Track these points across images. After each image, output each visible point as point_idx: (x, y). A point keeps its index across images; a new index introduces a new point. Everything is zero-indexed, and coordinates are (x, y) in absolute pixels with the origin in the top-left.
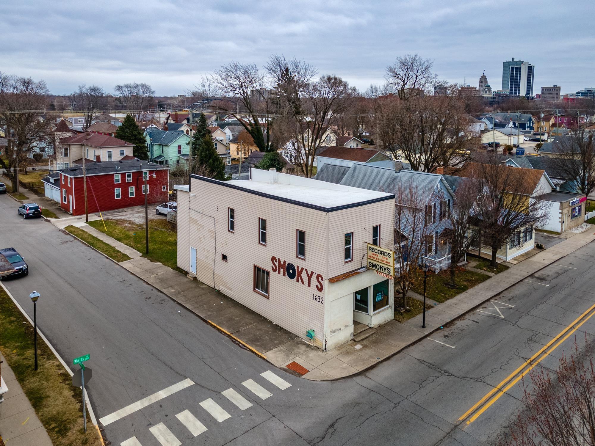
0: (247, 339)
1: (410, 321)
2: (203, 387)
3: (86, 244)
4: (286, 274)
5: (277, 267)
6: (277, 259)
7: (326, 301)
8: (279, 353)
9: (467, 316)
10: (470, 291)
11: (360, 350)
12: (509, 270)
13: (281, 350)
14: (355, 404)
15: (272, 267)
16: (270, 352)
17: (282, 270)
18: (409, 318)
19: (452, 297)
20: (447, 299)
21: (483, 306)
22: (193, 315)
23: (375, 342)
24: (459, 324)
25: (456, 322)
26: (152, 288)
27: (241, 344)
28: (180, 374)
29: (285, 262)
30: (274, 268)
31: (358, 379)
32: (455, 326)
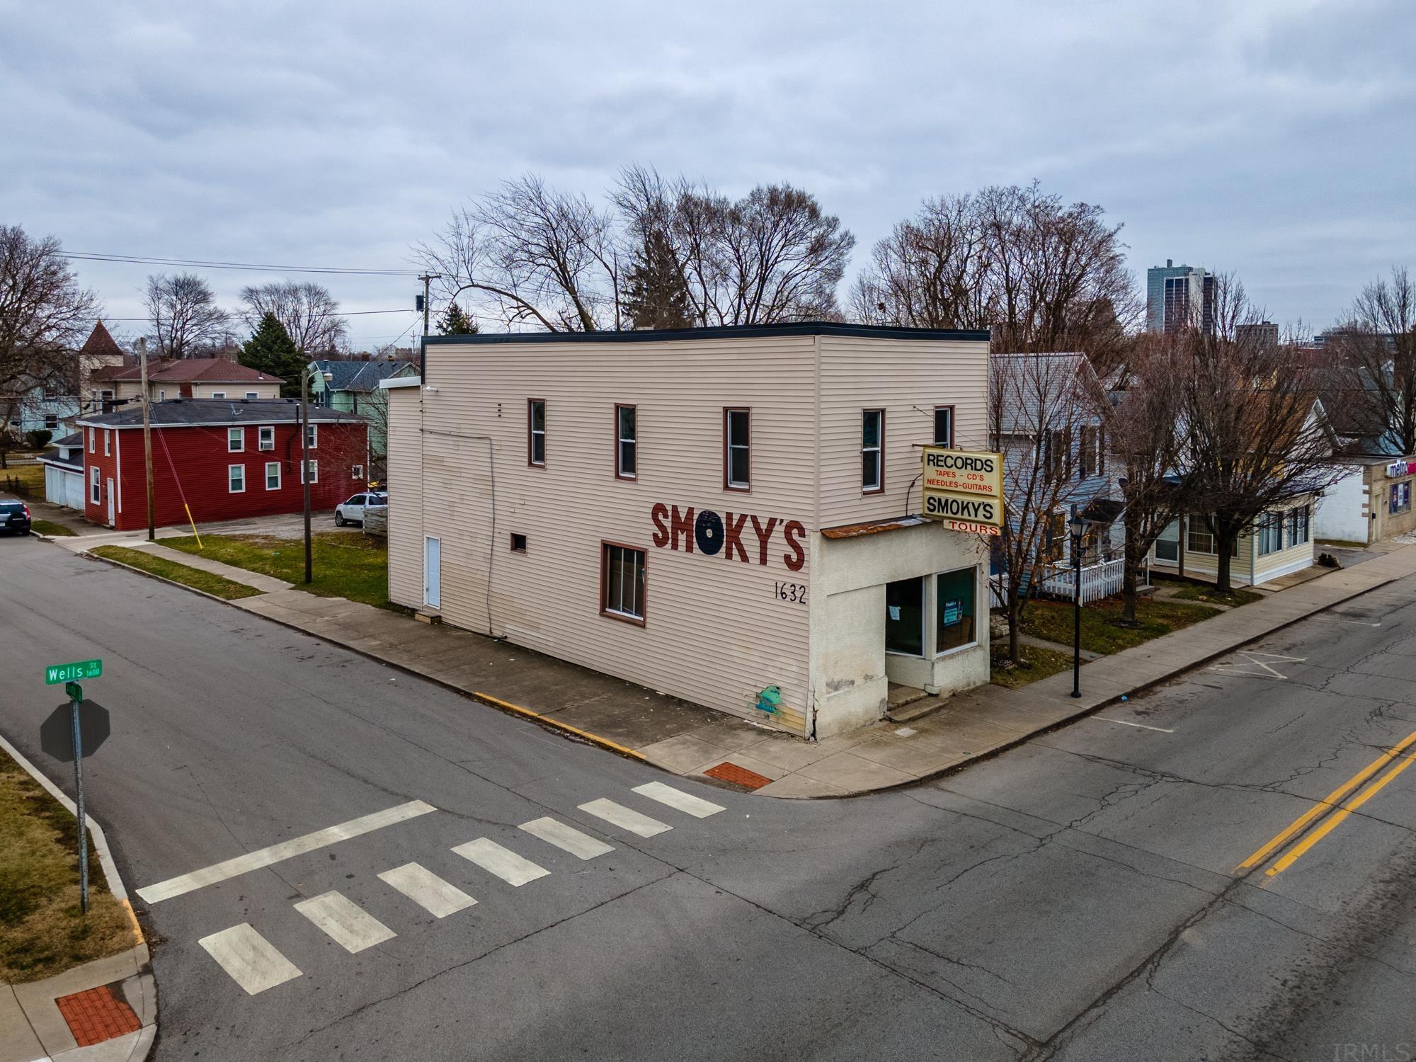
0: (585, 723)
1: (1034, 685)
2: (462, 816)
3: (144, 574)
4: (696, 545)
5: (669, 530)
6: (669, 508)
7: (814, 597)
8: (680, 746)
9: (1185, 678)
10: (1178, 635)
11: (911, 737)
12: (1263, 601)
13: (688, 741)
14: (921, 842)
15: (655, 536)
16: (655, 745)
17: (682, 537)
18: (1032, 680)
19: (1134, 643)
20: (1122, 648)
21: (1223, 660)
22: (431, 685)
23: (949, 724)
24: (1168, 691)
25: (1158, 688)
26: (317, 641)
27: (572, 733)
28: (392, 793)
29: (691, 511)
30: (660, 535)
31: (919, 794)
32: (1161, 695)
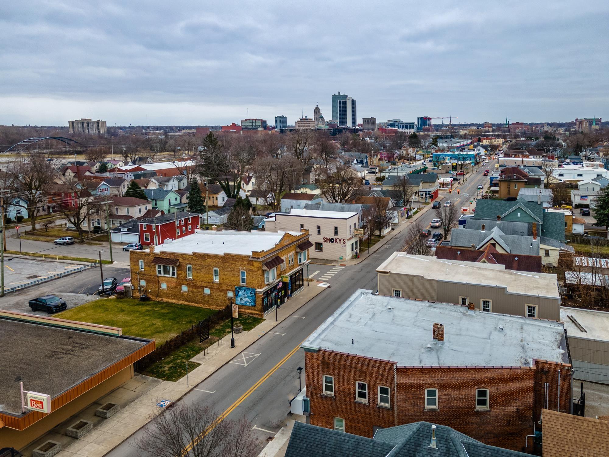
4: (330, 242)
6: (326, 238)
7: (347, 246)
8: (335, 263)
10: (377, 244)
16: (332, 264)
17: (328, 241)
18: (363, 252)
19: (372, 246)
21: (382, 247)
24: (377, 251)
29: (329, 238)
30: (325, 241)
